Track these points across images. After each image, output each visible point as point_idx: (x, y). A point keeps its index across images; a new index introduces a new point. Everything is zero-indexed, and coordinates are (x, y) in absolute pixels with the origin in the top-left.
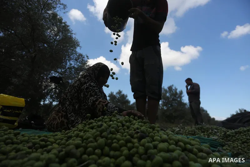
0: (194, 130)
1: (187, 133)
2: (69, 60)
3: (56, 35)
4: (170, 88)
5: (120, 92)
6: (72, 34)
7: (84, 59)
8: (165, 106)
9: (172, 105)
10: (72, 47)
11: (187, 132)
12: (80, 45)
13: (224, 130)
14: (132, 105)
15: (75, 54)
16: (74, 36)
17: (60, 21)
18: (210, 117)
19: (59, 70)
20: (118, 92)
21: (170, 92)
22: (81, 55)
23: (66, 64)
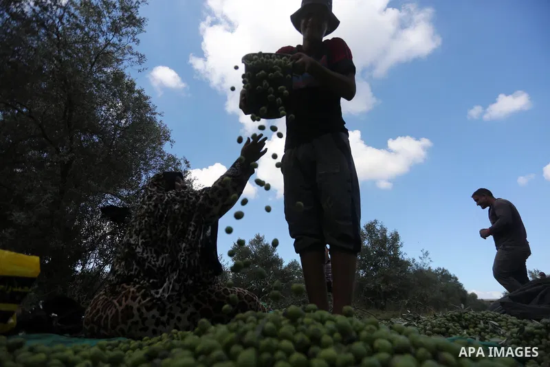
2: (146, 171)
3: (120, 117)
4: (371, 227)
6: (155, 114)
7: (179, 167)
8: (361, 269)
9: (376, 268)
10: (153, 141)
12: (171, 138)
14: (286, 268)
15: (160, 156)
16: (158, 118)
17: (130, 87)
18: (465, 292)
19: (124, 192)
20: (254, 240)
21: (371, 237)
22: (172, 159)
23: (140, 179)
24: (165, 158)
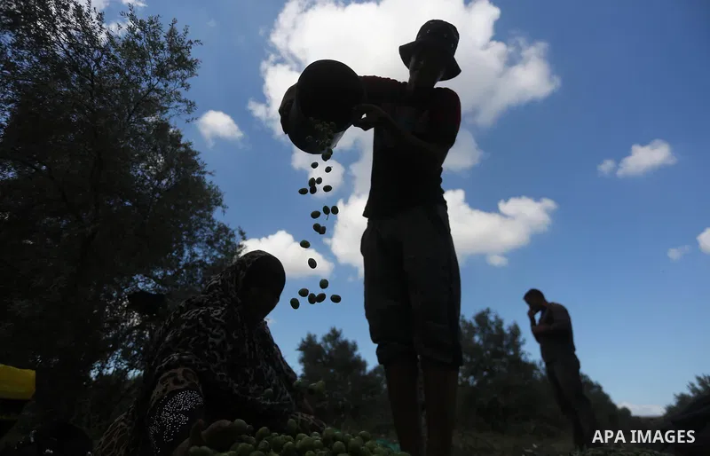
2: (190, 245)
3: (160, 177)
4: (482, 318)
5: (334, 335)
6: (204, 173)
7: (232, 240)
8: (472, 374)
9: (492, 373)
10: (201, 206)
12: (223, 203)
14: (370, 374)
15: (208, 226)
16: (208, 178)
17: (176, 139)
19: (159, 273)
20: (329, 335)
21: (483, 331)
22: (224, 229)
23: (182, 254)
24: (216, 228)
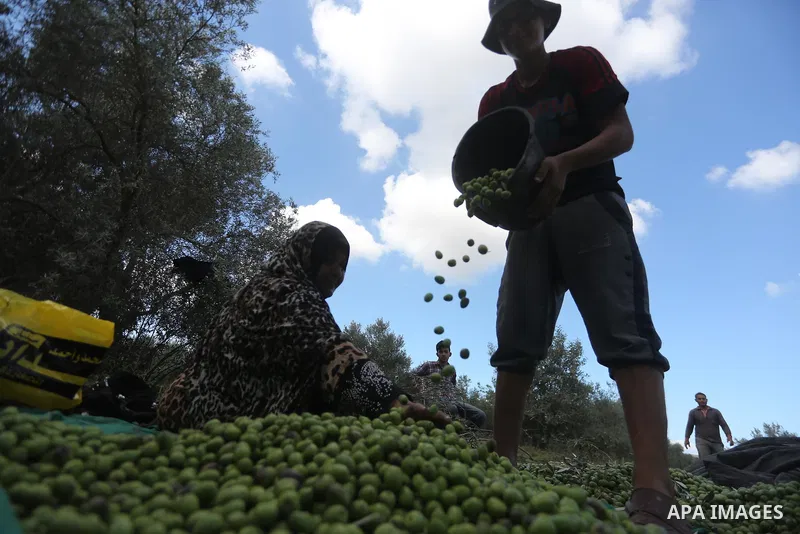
0: (615, 475)
1: (595, 481)
2: (236, 211)
5: (380, 327)
6: (257, 132)
7: (282, 212)
9: (543, 390)
10: (249, 170)
11: (593, 478)
12: (275, 169)
13: (708, 486)
15: (257, 193)
16: (261, 140)
17: (227, 90)
19: (201, 239)
20: (374, 327)
22: (274, 199)
23: (226, 221)
24: (264, 196)
